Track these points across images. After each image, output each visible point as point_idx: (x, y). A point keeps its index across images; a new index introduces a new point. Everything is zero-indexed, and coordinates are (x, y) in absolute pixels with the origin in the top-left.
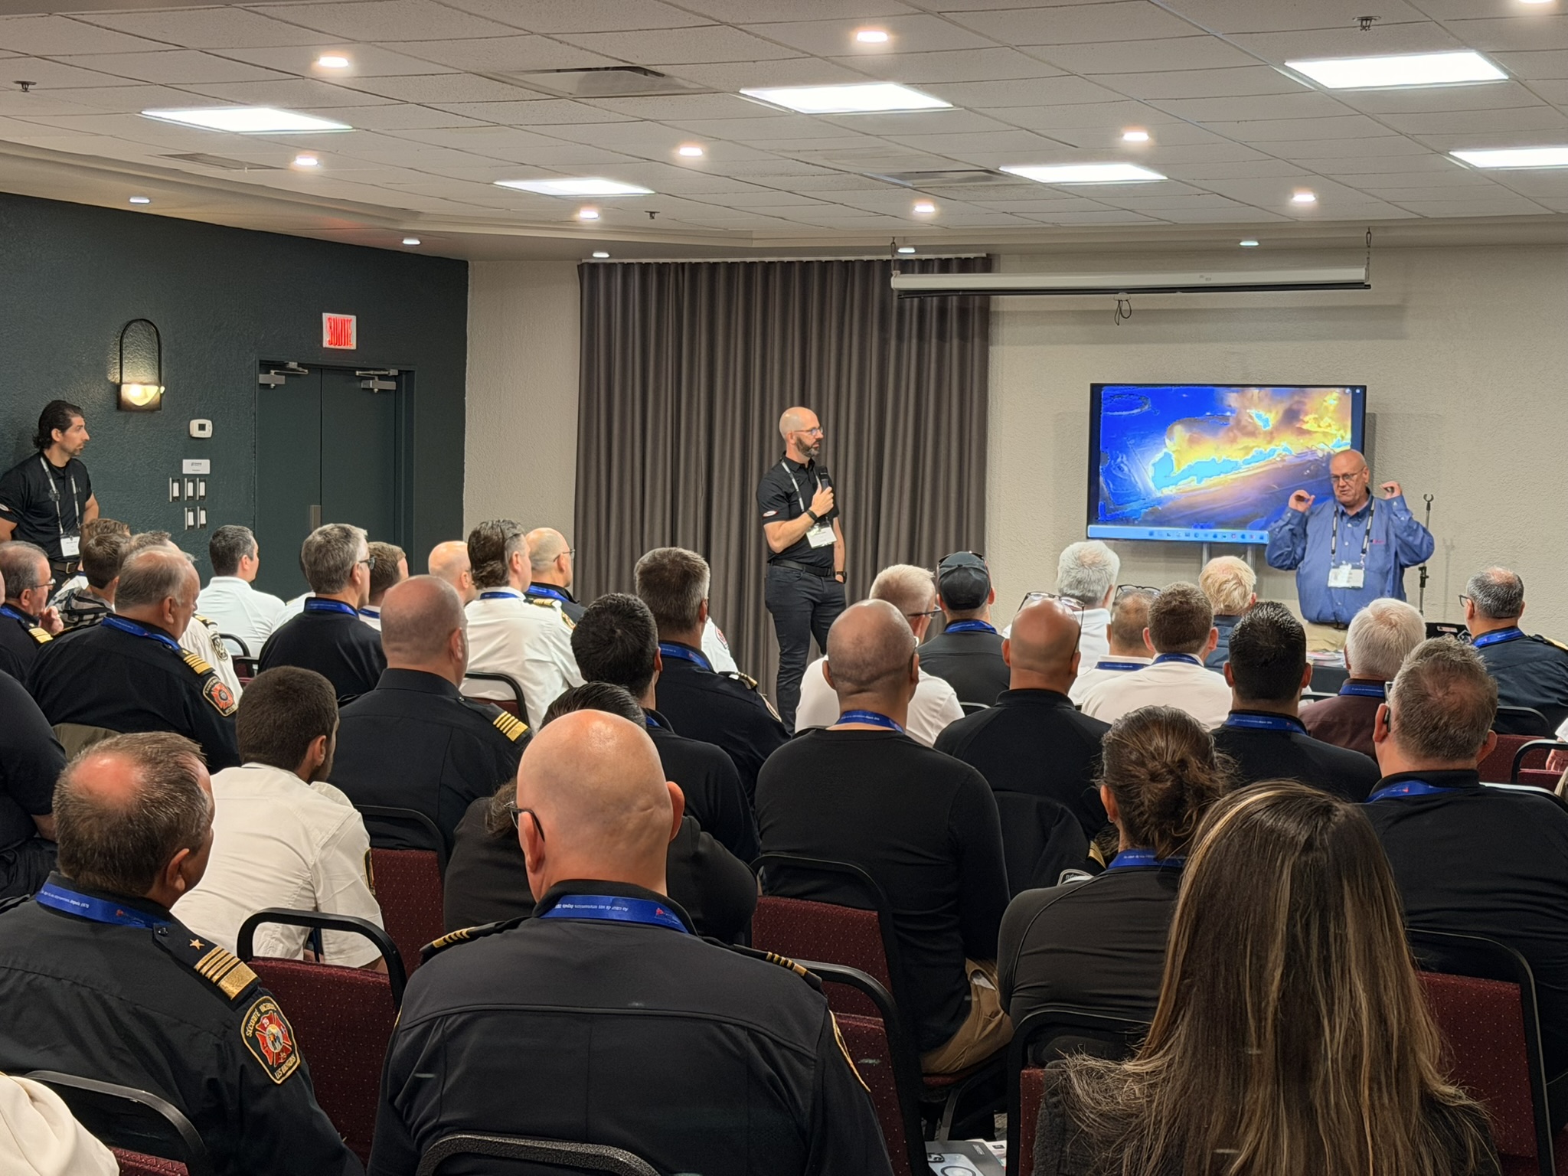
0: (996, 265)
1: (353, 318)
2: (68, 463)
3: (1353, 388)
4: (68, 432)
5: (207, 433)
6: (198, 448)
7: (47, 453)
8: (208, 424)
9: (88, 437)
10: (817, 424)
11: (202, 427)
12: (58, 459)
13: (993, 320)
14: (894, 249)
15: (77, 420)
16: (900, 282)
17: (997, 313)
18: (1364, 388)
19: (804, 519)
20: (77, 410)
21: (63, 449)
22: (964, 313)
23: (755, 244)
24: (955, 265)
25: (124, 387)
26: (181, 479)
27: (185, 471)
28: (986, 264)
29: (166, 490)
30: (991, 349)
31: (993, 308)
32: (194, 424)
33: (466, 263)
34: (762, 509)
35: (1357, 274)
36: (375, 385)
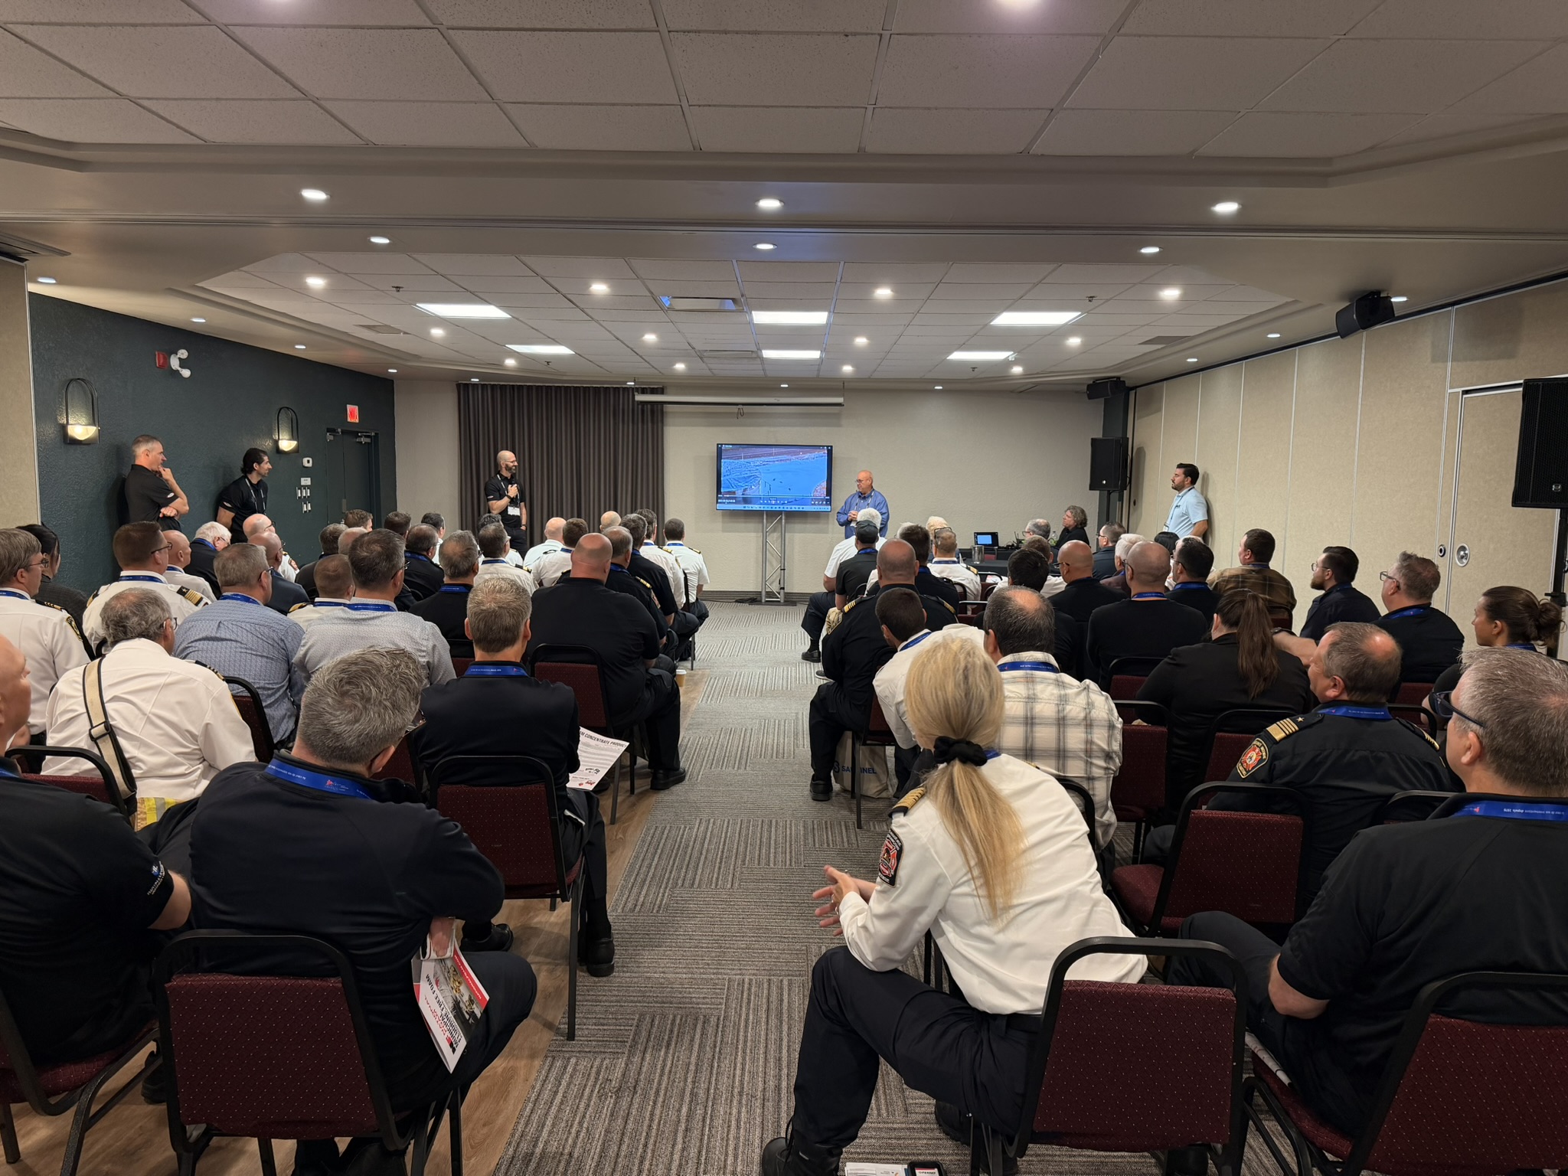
0: (665, 391)
1: (357, 407)
2: (259, 482)
3: (828, 447)
4: (262, 465)
5: (310, 465)
6: (306, 472)
7: (249, 476)
8: (310, 459)
9: (271, 467)
10: (514, 459)
11: (308, 462)
12: (254, 478)
13: (665, 414)
14: (625, 383)
15: (266, 458)
16: (639, 398)
17: (666, 412)
18: (831, 447)
19: (506, 500)
20: (265, 453)
21: (259, 474)
22: (652, 412)
23: (565, 378)
24: (648, 391)
25: (280, 441)
26: (301, 487)
27: (302, 484)
28: (660, 391)
29: (296, 494)
30: (665, 428)
31: (664, 410)
32: (305, 460)
33: (393, 381)
34: (487, 495)
35: (840, 400)
36: (363, 440)
